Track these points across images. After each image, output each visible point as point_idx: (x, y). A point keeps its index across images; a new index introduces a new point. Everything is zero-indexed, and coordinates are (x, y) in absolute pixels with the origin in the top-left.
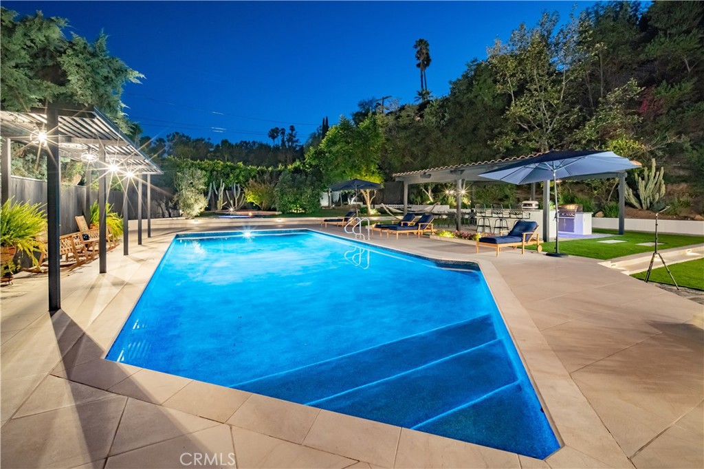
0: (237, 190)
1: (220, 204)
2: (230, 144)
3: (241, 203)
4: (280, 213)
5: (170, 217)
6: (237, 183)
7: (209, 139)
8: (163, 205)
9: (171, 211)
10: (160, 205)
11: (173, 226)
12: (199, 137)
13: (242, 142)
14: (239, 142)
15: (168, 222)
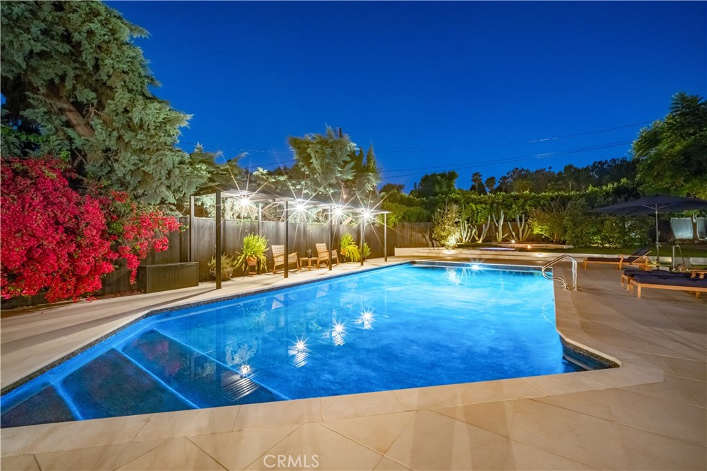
0: (521, 221)
1: (500, 236)
2: (575, 169)
3: (525, 234)
4: (571, 247)
5: (433, 246)
6: (522, 213)
7: (550, 168)
8: (427, 237)
9: (434, 242)
10: (424, 237)
11: (430, 255)
12: (539, 169)
13: (595, 163)
14: (591, 164)
15: (428, 251)
